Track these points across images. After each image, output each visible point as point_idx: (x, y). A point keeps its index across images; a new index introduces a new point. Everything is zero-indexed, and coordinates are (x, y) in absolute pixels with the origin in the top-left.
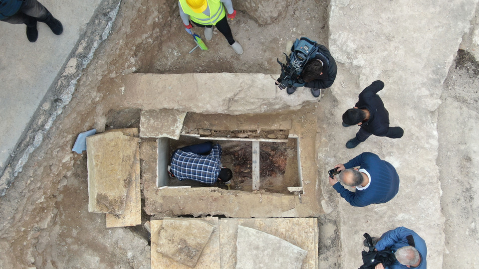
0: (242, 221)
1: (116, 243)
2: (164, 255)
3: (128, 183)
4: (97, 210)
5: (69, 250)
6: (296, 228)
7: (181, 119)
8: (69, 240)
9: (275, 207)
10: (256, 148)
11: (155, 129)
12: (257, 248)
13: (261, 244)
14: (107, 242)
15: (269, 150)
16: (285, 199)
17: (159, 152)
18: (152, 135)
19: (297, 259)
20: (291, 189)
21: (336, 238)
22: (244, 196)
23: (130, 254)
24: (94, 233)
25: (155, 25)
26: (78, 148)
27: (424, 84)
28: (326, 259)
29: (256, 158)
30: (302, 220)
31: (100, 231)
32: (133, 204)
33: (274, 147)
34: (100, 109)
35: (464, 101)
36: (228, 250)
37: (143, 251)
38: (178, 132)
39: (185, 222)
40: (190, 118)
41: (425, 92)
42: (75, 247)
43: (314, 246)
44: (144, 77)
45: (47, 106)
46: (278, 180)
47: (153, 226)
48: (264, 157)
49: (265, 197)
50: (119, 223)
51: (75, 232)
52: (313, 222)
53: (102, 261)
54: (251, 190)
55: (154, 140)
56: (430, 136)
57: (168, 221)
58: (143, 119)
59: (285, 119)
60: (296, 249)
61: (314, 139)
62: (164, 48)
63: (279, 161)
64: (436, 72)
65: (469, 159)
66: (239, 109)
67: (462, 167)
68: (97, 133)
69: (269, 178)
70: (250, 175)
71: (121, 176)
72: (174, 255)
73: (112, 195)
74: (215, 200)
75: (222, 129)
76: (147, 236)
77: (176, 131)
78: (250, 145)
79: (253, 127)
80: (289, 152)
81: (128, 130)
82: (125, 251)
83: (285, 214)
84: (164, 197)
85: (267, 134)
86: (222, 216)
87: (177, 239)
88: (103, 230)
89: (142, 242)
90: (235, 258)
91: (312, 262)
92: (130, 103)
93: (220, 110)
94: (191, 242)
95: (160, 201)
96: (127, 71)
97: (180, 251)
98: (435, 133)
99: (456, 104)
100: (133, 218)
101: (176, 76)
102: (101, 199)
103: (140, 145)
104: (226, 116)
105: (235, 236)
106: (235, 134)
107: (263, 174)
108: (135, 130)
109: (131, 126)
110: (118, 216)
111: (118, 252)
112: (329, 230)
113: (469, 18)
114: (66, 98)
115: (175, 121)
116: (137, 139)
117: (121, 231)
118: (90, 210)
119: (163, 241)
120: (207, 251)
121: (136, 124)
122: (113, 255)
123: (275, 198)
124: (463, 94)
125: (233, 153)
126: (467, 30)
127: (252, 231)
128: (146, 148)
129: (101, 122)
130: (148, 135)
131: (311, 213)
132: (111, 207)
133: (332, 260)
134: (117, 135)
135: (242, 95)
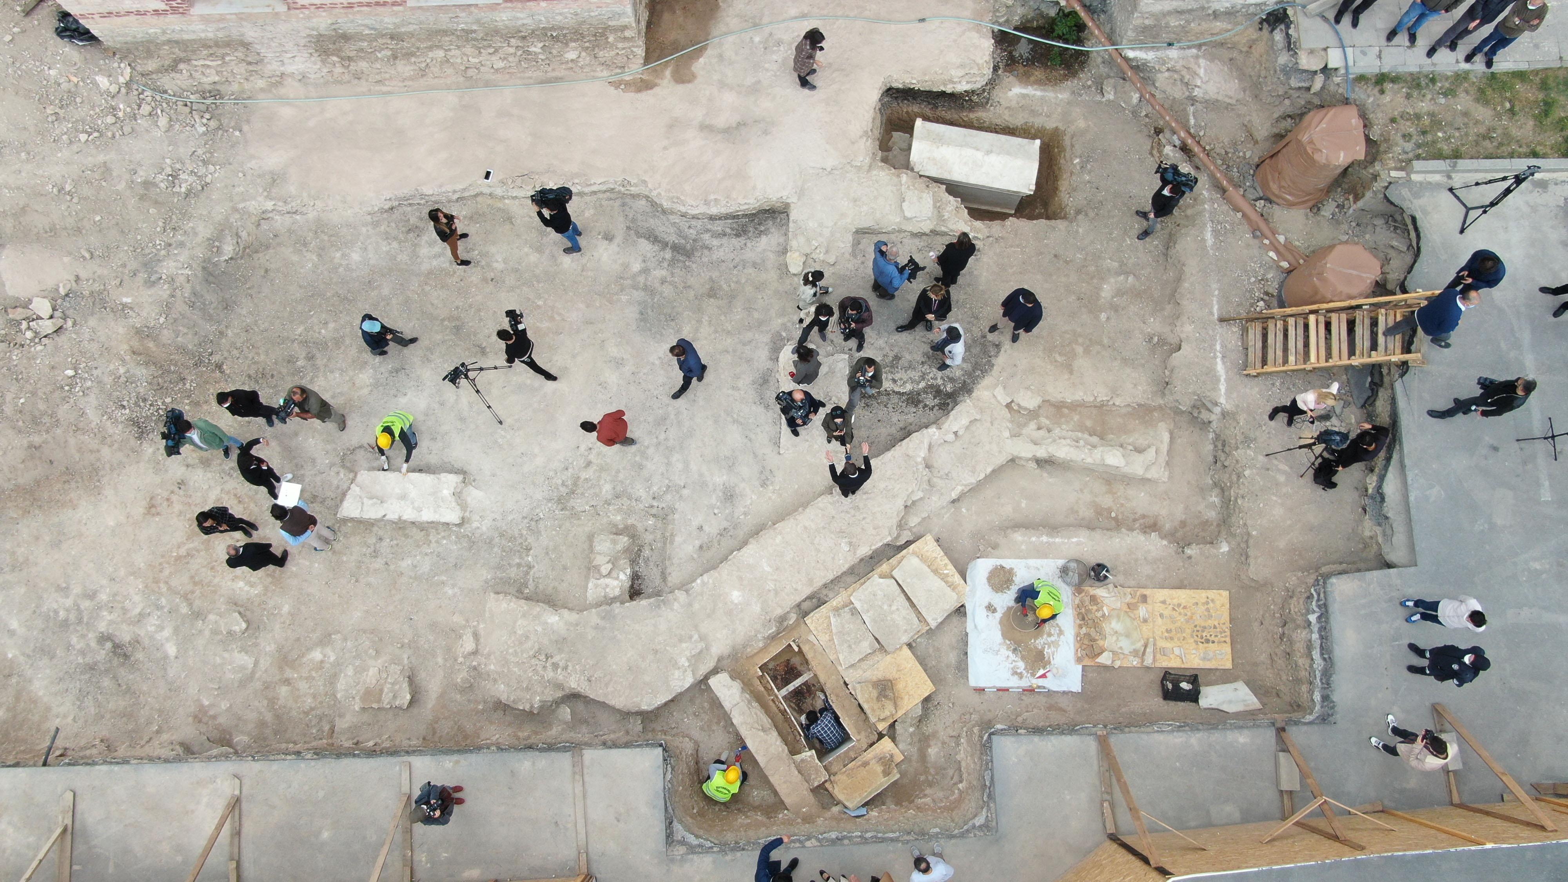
0: (839, 668)
1: (910, 744)
2: (896, 706)
3: (865, 764)
4: (895, 771)
5: (937, 774)
6: (820, 628)
7: (798, 757)
8: (930, 778)
9: (815, 652)
10: (784, 692)
11: (817, 771)
12: (850, 646)
13: (846, 645)
14: (914, 750)
15: (779, 681)
16: (805, 649)
17: (832, 757)
18: (823, 770)
19: (839, 615)
20: (796, 649)
21: (809, 598)
22: (822, 678)
23: (911, 730)
24: (914, 764)
25: (747, 817)
26: (863, 811)
27: (672, 610)
28: (826, 596)
29: (791, 687)
30: (812, 628)
31: (910, 761)
32: (878, 751)
33: (774, 679)
34: (828, 814)
35: (663, 573)
36: (864, 665)
37: (904, 722)
38: (809, 753)
39: (865, 706)
40: (793, 752)
41: (676, 606)
42: (932, 771)
43: (823, 609)
44: (787, 801)
45: (846, 842)
46: (796, 661)
47: (882, 727)
48: (787, 682)
49: (813, 663)
50: (896, 751)
51: (922, 778)
52: (808, 620)
53: (929, 746)
54: (815, 675)
55: (825, 767)
56: (704, 584)
57: (873, 719)
58: (816, 784)
59: (752, 685)
60: (833, 620)
61: (752, 656)
62: (757, 803)
63: (781, 670)
64: (659, 607)
65: (701, 547)
66: (766, 721)
67: (709, 548)
68: (846, 807)
69: (799, 668)
70: (805, 684)
71: (863, 772)
72: (890, 699)
73: (879, 769)
74: (837, 696)
75: (786, 725)
76: (892, 726)
77: (809, 755)
78: (784, 698)
79: (771, 703)
80: (771, 666)
81: (830, 789)
82: (911, 735)
83: (816, 642)
84: (859, 733)
85: (769, 690)
86: (846, 684)
87: (879, 704)
88: (907, 759)
89: (898, 726)
90: (866, 656)
91: (835, 603)
92: (811, 798)
93: (775, 734)
94: (875, 694)
95: (863, 733)
96: (791, 815)
97: (886, 697)
98: (699, 581)
99: (669, 579)
100: (886, 744)
101: (771, 779)
102: (886, 773)
103: (835, 774)
104: (776, 727)
105: (852, 666)
106: (783, 713)
107: (799, 675)
108: (827, 785)
109: (827, 790)
110: (892, 756)
111: (916, 739)
112: (806, 606)
113: (607, 607)
114: (833, 835)
115: (802, 761)
116: (832, 778)
117: (900, 746)
118: (898, 776)
119: (887, 713)
120: (875, 679)
121: (822, 786)
122: (920, 741)
123: (809, 656)
124: (658, 577)
125: (798, 705)
126: (618, 604)
127: (841, 657)
128: (834, 768)
129: (835, 809)
130: (825, 772)
131: (803, 625)
132: (887, 763)
133: (825, 592)
134: (839, 793)
135: (756, 725)
